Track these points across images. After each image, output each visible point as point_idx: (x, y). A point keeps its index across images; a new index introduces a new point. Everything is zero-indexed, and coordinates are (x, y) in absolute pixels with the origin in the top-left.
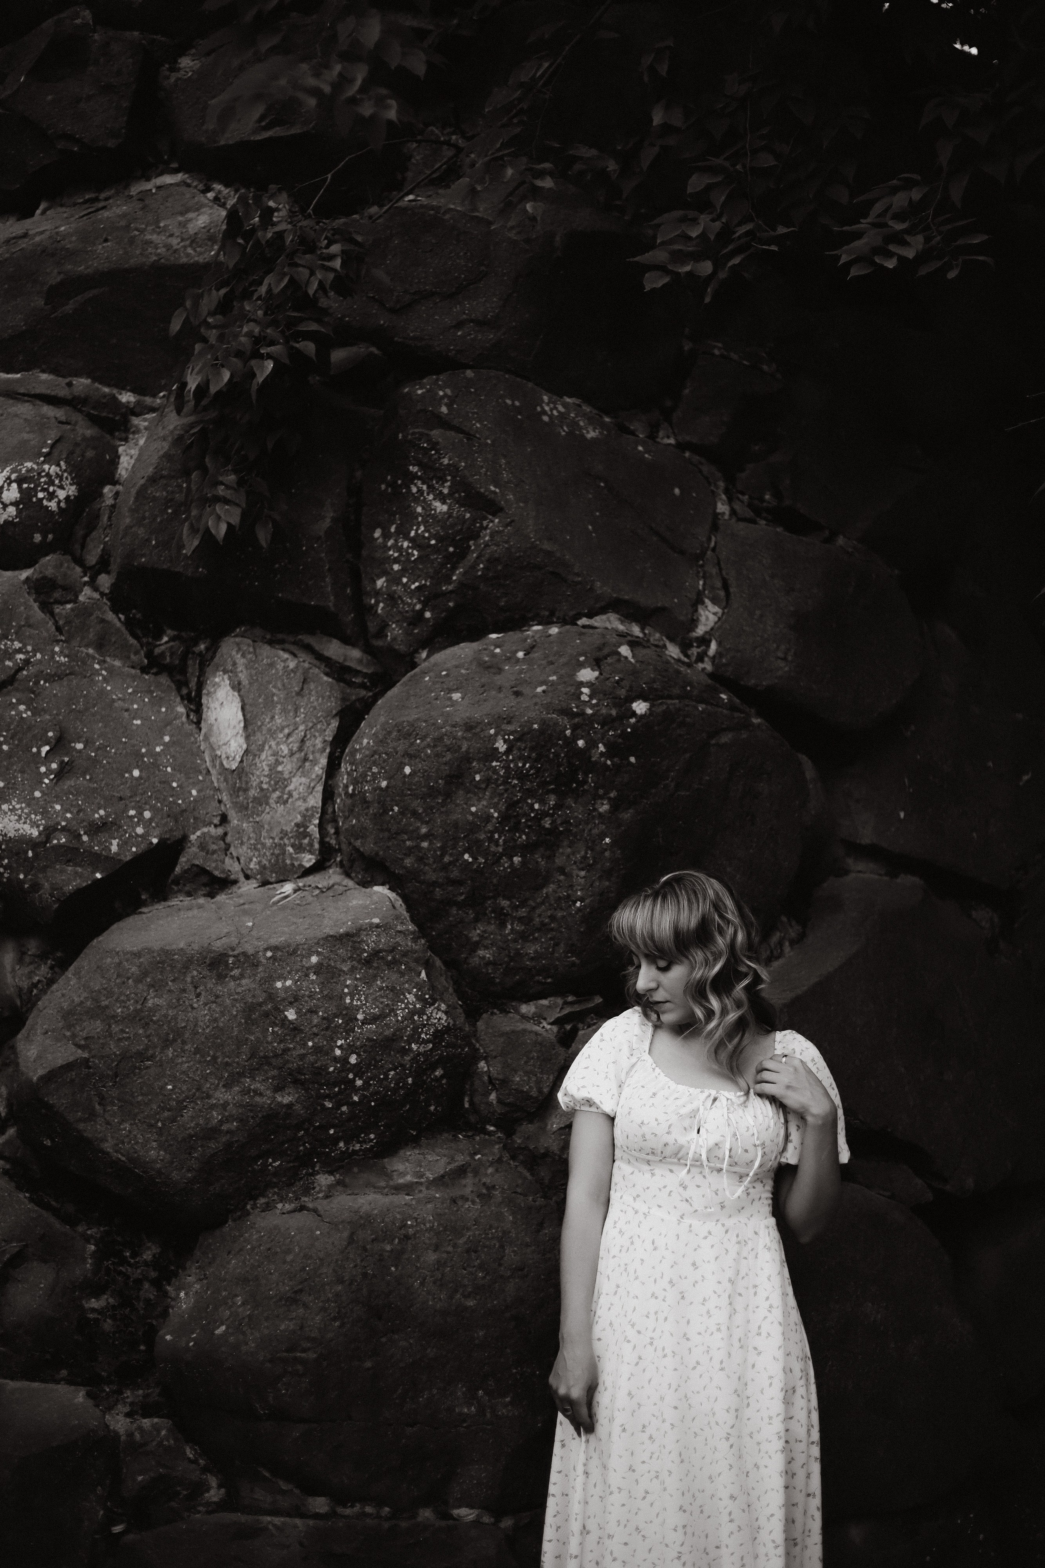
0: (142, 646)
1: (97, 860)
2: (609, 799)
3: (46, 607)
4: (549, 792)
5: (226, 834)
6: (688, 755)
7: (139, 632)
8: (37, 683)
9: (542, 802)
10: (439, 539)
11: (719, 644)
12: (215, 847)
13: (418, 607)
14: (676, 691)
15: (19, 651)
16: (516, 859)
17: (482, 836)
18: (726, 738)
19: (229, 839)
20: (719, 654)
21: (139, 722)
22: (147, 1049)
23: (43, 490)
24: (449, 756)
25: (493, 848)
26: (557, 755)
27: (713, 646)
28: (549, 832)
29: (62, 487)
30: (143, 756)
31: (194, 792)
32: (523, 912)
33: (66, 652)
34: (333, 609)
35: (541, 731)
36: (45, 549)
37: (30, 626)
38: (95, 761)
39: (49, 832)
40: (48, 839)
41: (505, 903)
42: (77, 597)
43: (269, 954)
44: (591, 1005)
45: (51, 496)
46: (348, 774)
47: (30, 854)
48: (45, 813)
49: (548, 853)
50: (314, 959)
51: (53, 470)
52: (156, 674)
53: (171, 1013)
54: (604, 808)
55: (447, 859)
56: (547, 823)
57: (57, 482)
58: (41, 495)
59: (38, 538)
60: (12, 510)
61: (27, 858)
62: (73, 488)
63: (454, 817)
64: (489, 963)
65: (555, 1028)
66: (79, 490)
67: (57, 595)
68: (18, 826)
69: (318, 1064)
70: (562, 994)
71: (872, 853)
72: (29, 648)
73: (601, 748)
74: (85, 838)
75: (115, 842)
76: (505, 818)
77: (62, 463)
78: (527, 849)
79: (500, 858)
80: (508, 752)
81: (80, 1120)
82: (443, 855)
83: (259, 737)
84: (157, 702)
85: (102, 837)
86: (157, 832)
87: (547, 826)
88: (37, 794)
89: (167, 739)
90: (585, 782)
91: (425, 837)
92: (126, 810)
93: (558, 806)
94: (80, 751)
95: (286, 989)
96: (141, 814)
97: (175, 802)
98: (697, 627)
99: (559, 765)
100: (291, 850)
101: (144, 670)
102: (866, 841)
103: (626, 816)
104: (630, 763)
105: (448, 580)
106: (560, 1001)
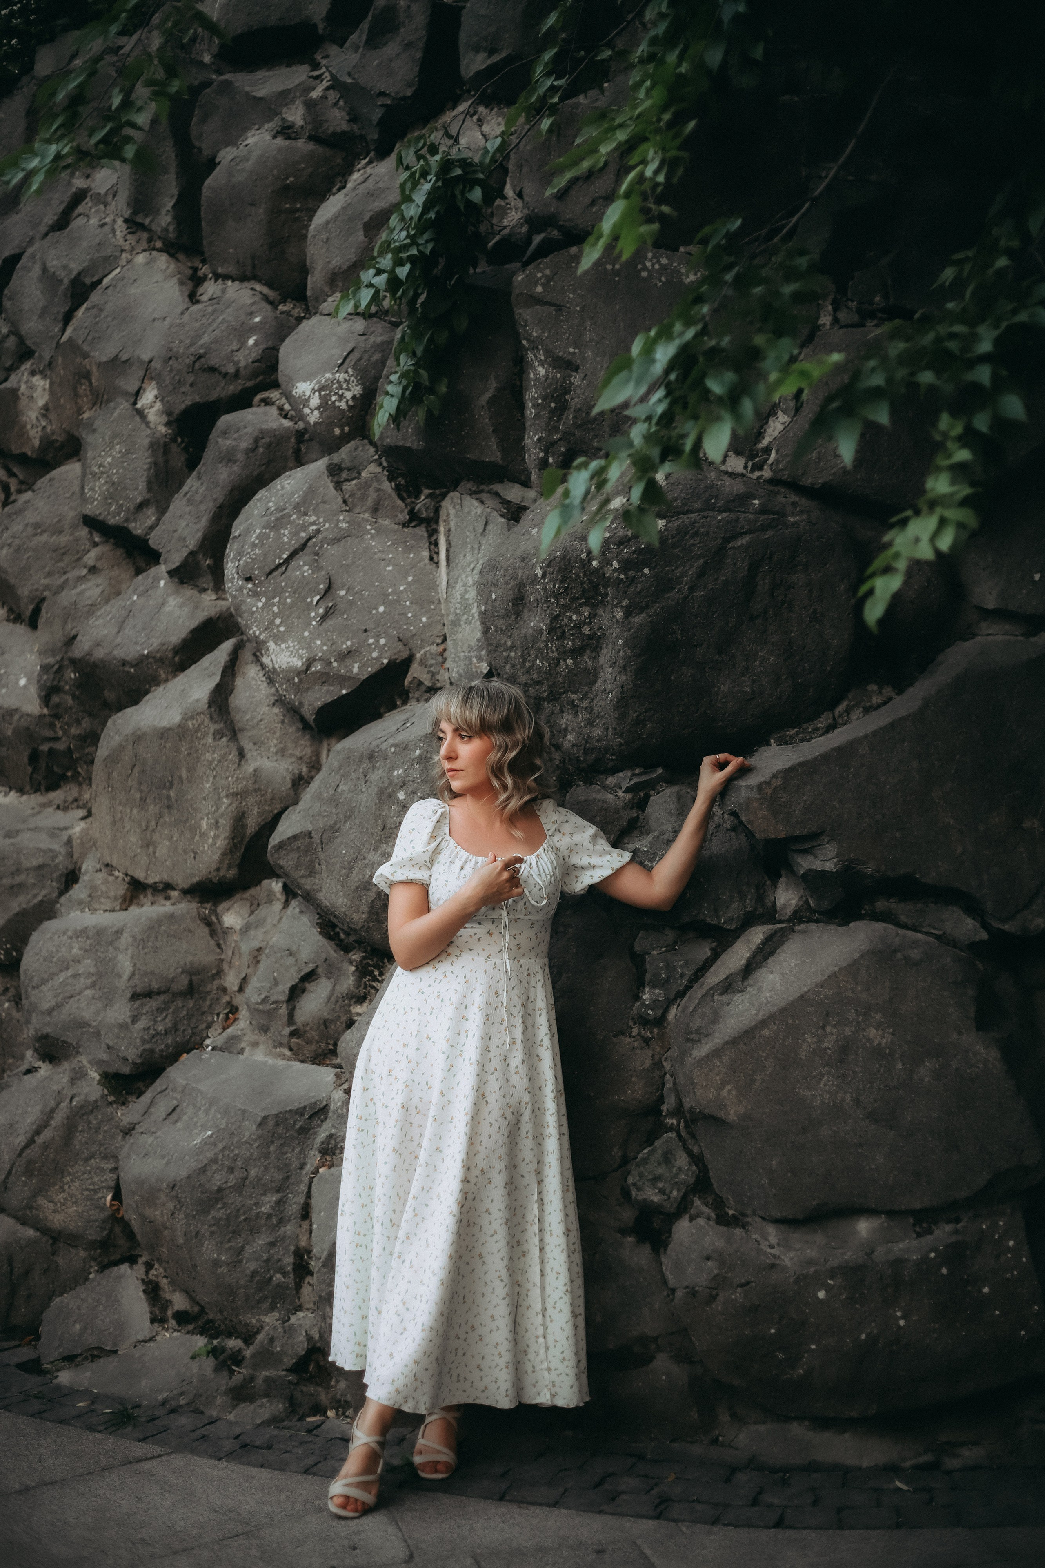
0: (406, 506)
1: (342, 680)
2: (622, 607)
3: (338, 485)
4: (581, 605)
5: (445, 650)
6: (701, 561)
7: (405, 495)
8: (321, 547)
9: (578, 613)
10: (544, 398)
11: (777, 452)
12: (433, 662)
13: (541, 455)
14: (698, 505)
15: (313, 524)
16: (569, 661)
17: (542, 645)
18: (744, 541)
19: (445, 655)
20: (777, 461)
21: (390, 568)
22: (335, 824)
23: (336, 394)
24: (512, 583)
25: (550, 654)
26: (577, 575)
27: (773, 455)
28: (590, 637)
29: (348, 389)
30: (389, 594)
31: (424, 619)
32: (585, 704)
33: (347, 519)
34: (500, 462)
35: (563, 557)
36: (344, 439)
37: (325, 502)
38: (352, 603)
39: (311, 662)
40: (308, 667)
41: (573, 697)
42: (360, 474)
43: (393, 750)
44: (654, 776)
45: (341, 397)
47: (296, 680)
48: (309, 648)
49: (593, 654)
50: (418, 752)
51: (341, 376)
52: (414, 527)
53: (349, 796)
54: (620, 615)
55: (527, 665)
56: (586, 630)
57: (345, 386)
58: (334, 398)
59: (337, 431)
60: (316, 413)
61: (294, 684)
62: (359, 388)
63: (524, 631)
64: (573, 745)
65: (629, 796)
66: (364, 389)
67: (344, 475)
68: (289, 659)
70: (631, 768)
71: (999, 614)
72: (321, 520)
73: (615, 564)
74: (335, 664)
75: (356, 665)
76: (551, 630)
77: (350, 370)
78: (576, 652)
79: (559, 662)
80: (544, 575)
81: (302, 877)
82: (524, 662)
83: (456, 572)
84: (408, 549)
85: (348, 662)
86: (388, 655)
87: (587, 632)
88: (306, 634)
89: (410, 579)
90: (607, 595)
91: (512, 648)
92: (367, 638)
93: (592, 616)
94: (342, 597)
95: (399, 775)
96: (378, 641)
97: (407, 629)
98: (764, 438)
99: (582, 584)
100: (475, 660)
101: (405, 525)
102: (991, 606)
103: (637, 620)
104: (643, 575)
105: (556, 429)
106: (629, 773)
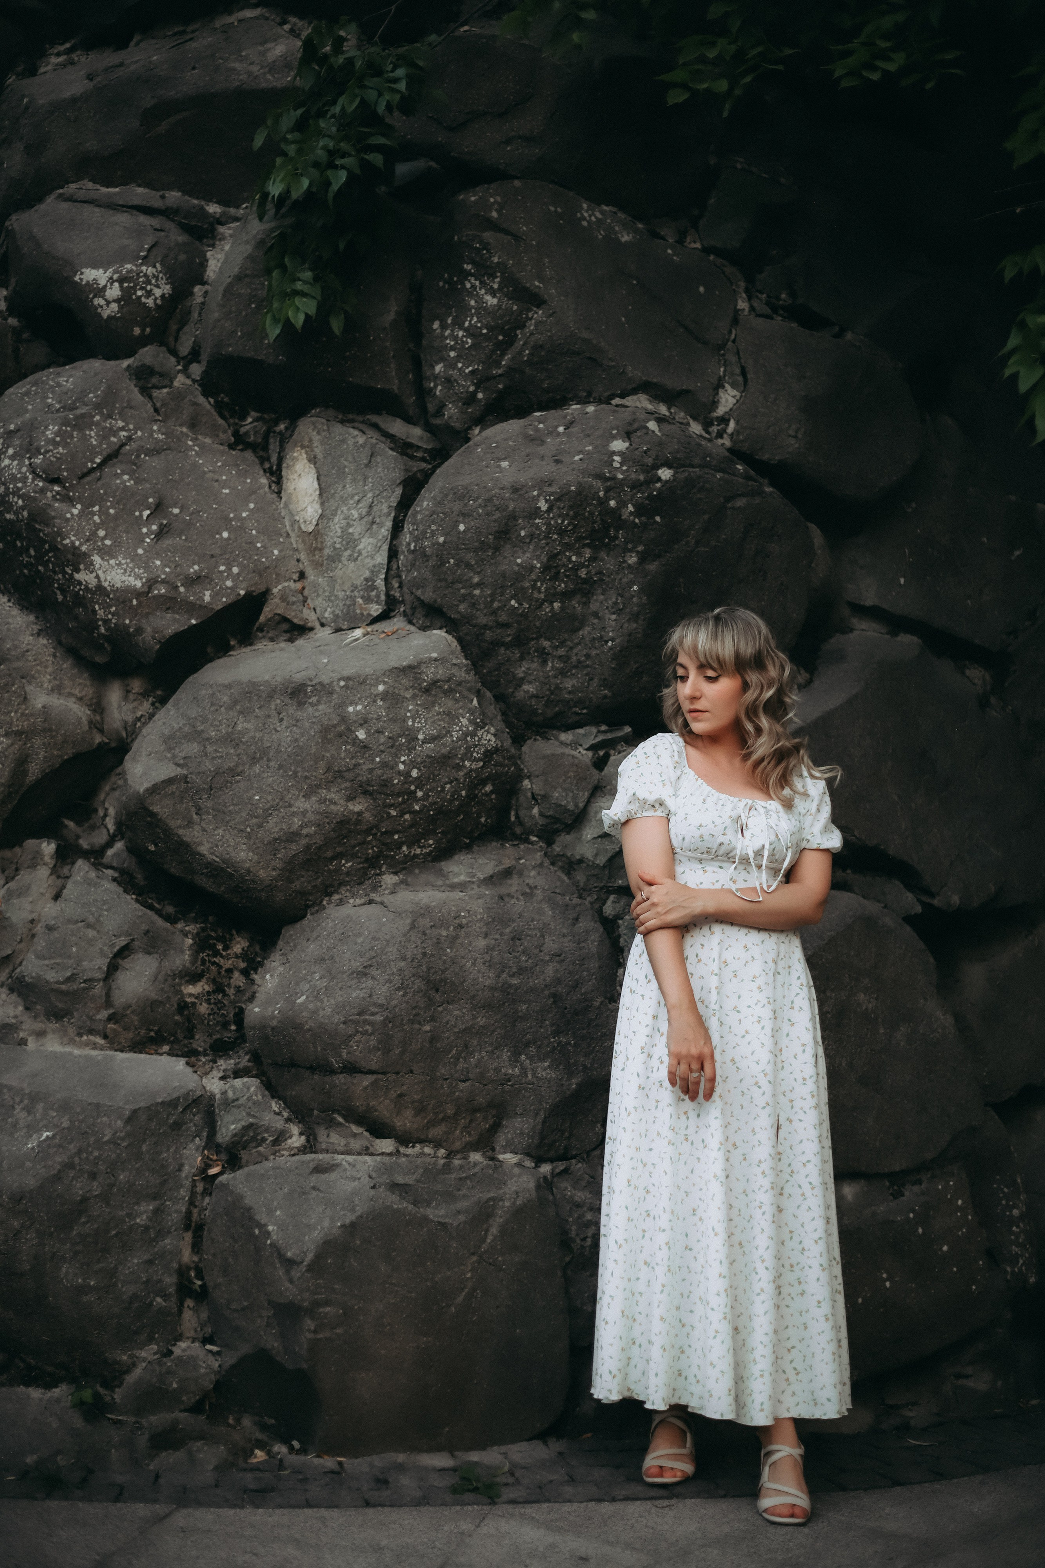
0: (229, 426)
1: (191, 608)
2: (638, 552)
3: (145, 391)
4: (584, 546)
5: (303, 588)
6: (706, 517)
7: (226, 414)
8: (138, 456)
9: (579, 554)
10: (490, 329)
11: (737, 423)
12: (294, 599)
13: (472, 389)
14: (697, 461)
15: (122, 429)
16: (556, 605)
17: (527, 584)
18: (740, 503)
19: (306, 593)
20: (737, 432)
21: (227, 491)
22: (237, 766)
23: (142, 288)
24: (497, 515)
25: (536, 595)
26: (591, 513)
27: (732, 425)
28: (585, 581)
29: (158, 286)
30: (231, 520)
31: (276, 552)
32: (561, 652)
33: (163, 430)
34: (396, 391)
35: (579, 492)
36: (144, 341)
37: (131, 407)
38: (190, 524)
39: (151, 583)
40: (150, 588)
41: (546, 644)
42: (172, 382)
43: (342, 683)
44: (620, 734)
45: (149, 294)
46: (411, 533)
47: (135, 602)
48: (147, 568)
49: (584, 600)
50: (381, 688)
51: (150, 271)
52: (242, 450)
53: (257, 735)
54: (633, 560)
55: (496, 605)
56: (583, 573)
57: (153, 281)
58: (139, 293)
59: (137, 331)
60: (114, 306)
61: (131, 607)
62: (168, 287)
63: (502, 568)
64: (533, 696)
65: (590, 754)
66: (173, 289)
67: (155, 380)
68: (124, 578)
69: (385, 777)
70: (597, 724)
71: (874, 613)
72: (131, 427)
73: (631, 508)
74: (182, 589)
75: (208, 593)
76: (546, 568)
77: (158, 265)
78: (566, 596)
79: (542, 604)
80: (549, 510)
81: (180, 827)
82: (492, 601)
83: (333, 504)
84: (243, 474)
85: (197, 588)
86: (244, 585)
87: (583, 576)
88: (140, 551)
89: (252, 506)
90: (616, 538)
91: (478, 585)
92: (217, 566)
93: (593, 559)
94: (176, 515)
95: (357, 713)
96: (230, 569)
97: (259, 560)
98: (717, 407)
99: (594, 522)
100: (360, 601)
101: (231, 447)
102: (869, 603)
103: (653, 567)
104: (655, 522)
105: (498, 364)
106: (594, 730)
